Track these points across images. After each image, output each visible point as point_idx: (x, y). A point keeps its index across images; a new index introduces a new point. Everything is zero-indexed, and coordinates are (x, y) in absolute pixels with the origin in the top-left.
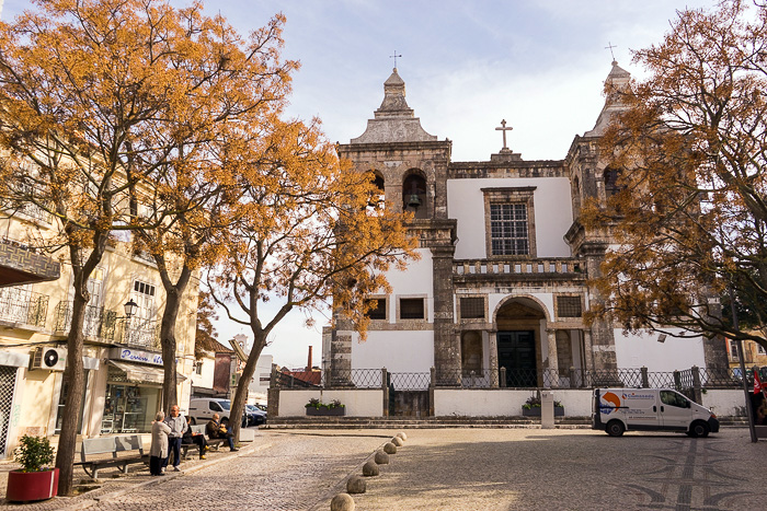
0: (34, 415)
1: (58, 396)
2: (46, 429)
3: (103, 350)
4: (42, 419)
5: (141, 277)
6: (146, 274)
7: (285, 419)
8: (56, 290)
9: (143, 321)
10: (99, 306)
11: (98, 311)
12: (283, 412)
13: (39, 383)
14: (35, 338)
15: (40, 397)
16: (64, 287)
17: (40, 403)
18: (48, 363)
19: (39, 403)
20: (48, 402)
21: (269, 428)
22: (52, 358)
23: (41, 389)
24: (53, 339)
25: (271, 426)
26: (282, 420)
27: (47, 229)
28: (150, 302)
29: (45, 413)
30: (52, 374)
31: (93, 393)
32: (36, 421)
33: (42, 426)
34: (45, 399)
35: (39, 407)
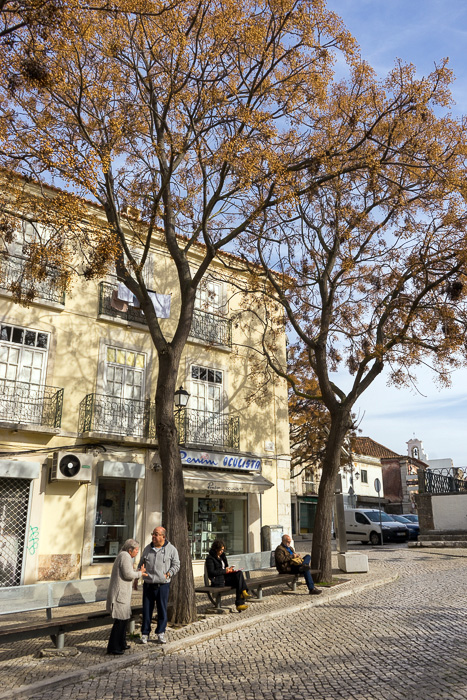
0: (62, 539)
1: (93, 513)
2: (79, 557)
3: (153, 454)
4: (74, 545)
5: (200, 361)
6: (207, 357)
7: (441, 533)
8: (79, 383)
9: (209, 415)
10: (142, 398)
11: (142, 404)
12: (439, 524)
13: (66, 498)
14: (53, 443)
15: (68, 515)
16: (91, 379)
17: (70, 523)
18: (66, 472)
19: (67, 523)
20: (81, 521)
21: (422, 546)
22: (70, 465)
23: (68, 506)
24: (81, 442)
25: (425, 543)
26: (438, 536)
27: (60, 311)
28: (217, 391)
29: (76, 536)
30: (83, 487)
31: (143, 508)
32: (65, 547)
33: (74, 553)
34: (76, 518)
35: (67, 529)
